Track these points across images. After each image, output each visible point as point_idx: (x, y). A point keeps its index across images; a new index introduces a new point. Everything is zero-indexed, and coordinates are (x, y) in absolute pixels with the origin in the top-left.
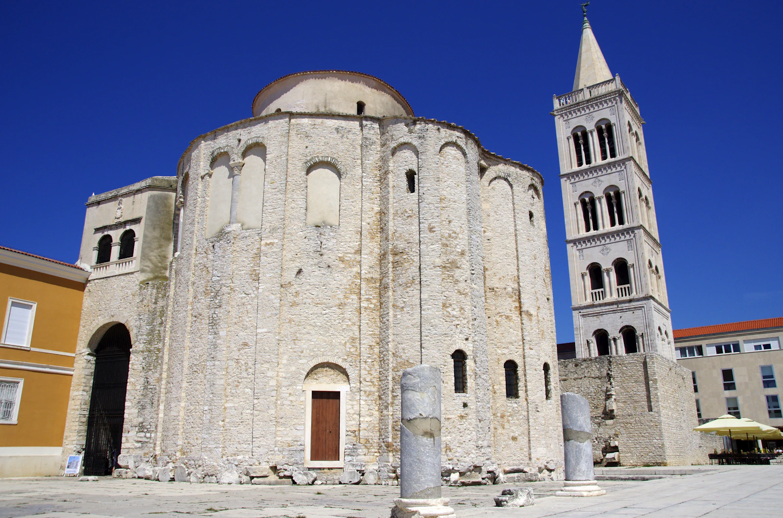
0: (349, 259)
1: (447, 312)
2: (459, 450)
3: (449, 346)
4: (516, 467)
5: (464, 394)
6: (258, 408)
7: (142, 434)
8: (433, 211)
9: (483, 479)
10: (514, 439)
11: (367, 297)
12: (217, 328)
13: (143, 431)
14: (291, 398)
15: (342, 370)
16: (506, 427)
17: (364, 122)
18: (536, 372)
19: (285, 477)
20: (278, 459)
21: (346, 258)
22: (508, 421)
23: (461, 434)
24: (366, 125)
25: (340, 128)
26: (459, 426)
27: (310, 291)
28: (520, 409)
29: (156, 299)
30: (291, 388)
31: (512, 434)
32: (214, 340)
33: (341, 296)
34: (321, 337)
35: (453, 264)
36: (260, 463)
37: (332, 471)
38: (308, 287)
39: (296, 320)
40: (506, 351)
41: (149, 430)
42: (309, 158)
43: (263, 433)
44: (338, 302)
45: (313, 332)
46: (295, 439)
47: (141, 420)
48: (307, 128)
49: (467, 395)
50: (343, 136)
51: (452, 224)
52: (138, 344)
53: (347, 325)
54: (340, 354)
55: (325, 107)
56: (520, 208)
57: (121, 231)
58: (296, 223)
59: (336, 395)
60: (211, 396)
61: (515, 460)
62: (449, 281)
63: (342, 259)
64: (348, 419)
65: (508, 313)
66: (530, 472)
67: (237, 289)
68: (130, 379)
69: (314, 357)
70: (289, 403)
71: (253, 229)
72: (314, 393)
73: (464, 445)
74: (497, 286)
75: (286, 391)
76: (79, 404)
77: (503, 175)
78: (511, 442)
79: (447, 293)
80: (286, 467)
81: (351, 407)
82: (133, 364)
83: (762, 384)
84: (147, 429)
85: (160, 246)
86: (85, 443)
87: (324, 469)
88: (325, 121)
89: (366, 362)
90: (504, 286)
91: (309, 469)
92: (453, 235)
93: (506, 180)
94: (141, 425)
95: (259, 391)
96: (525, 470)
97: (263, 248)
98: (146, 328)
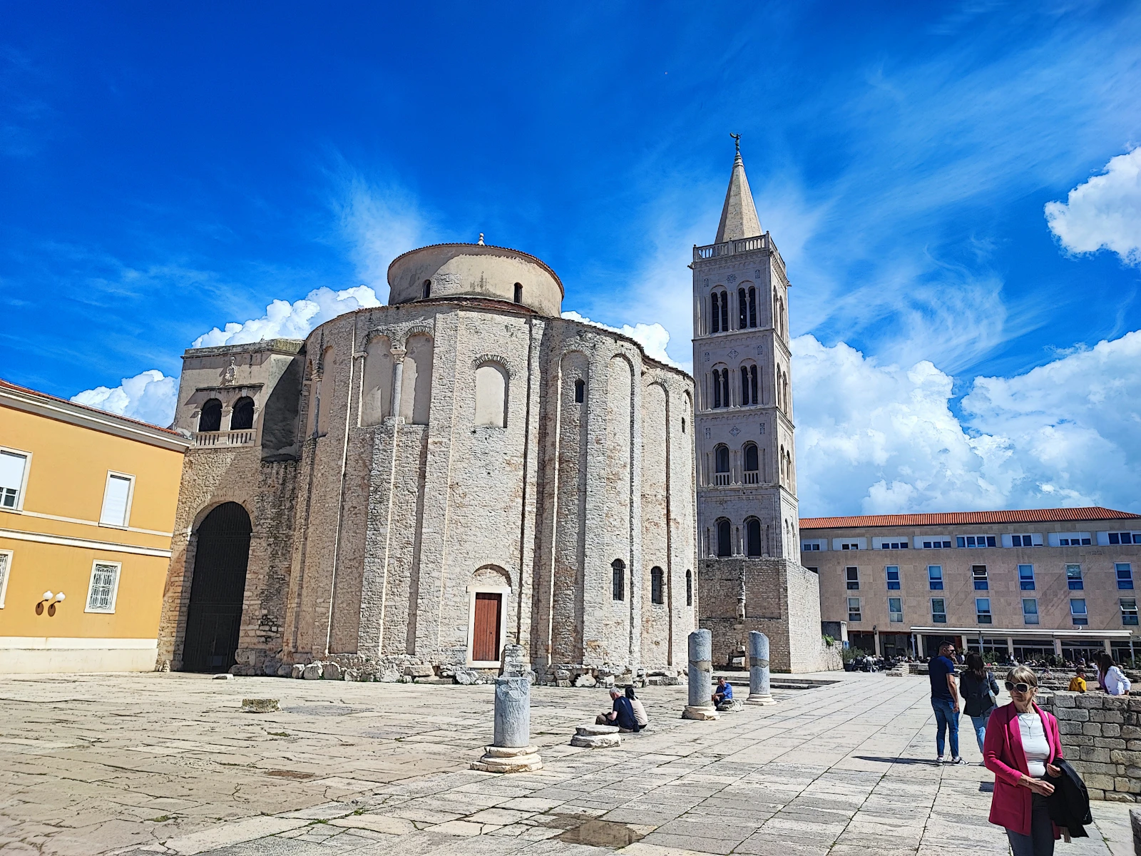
0: (515, 462)
1: (609, 522)
2: (614, 654)
3: (610, 555)
4: (657, 671)
5: (621, 602)
6: (422, 608)
7: (267, 628)
8: (600, 423)
9: (634, 682)
10: (657, 643)
11: (531, 501)
12: (377, 525)
13: (267, 625)
14: (455, 599)
15: (504, 572)
16: (650, 631)
17: (534, 321)
18: (680, 579)
19: (448, 676)
20: (442, 658)
21: (512, 461)
22: (652, 626)
23: (617, 640)
24: (536, 325)
25: (510, 326)
26: (616, 632)
27: (477, 493)
28: (664, 614)
29: (284, 480)
30: (455, 588)
31: (655, 639)
32: (373, 537)
33: (507, 499)
34: (486, 539)
35: (616, 476)
36: (422, 663)
37: (492, 671)
38: (475, 489)
39: (462, 521)
40: (654, 558)
41: (275, 623)
42: (478, 356)
43: (427, 633)
44: (503, 505)
45: (479, 534)
46: (458, 640)
47: (265, 612)
48: (476, 323)
49: (624, 603)
50: (512, 334)
51: (617, 436)
52: (261, 528)
53: (511, 528)
54: (503, 556)
55: (481, 287)
56: (674, 416)
57: (235, 397)
58: (464, 423)
59: (498, 597)
60: (370, 593)
61: (656, 664)
62: (612, 492)
63: (508, 462)
64: (509, 620)
65: (656, 519)
66: (670, 676)
67: (400, 485)
68: (252, 566)
69: (480, 559)
70: (453, 604)
71: (418, 424)
72: (477, 594)
73: (618, 650)
74: (648, 492)
75: (451, 592)
76: (180, 591)
77: (660, 381)
78: (654, 646)
79: (610, 503)
80: (449, 666)
81: (512, 609)
82: (253, 551)
83: (886, 586)
84: (273, 622)
85: (285, 419)
86: (184, 635)
87: (484, 669)
88: (496, 316)
89: (527, 565)
90: (654, 493)
91: (471, 669)
92: (618, 447)
93: (662, 385)
94: (264, 618)
95: (423, 591)
96: (666, 674)
97: (429, 446)
98: (271, 512)
